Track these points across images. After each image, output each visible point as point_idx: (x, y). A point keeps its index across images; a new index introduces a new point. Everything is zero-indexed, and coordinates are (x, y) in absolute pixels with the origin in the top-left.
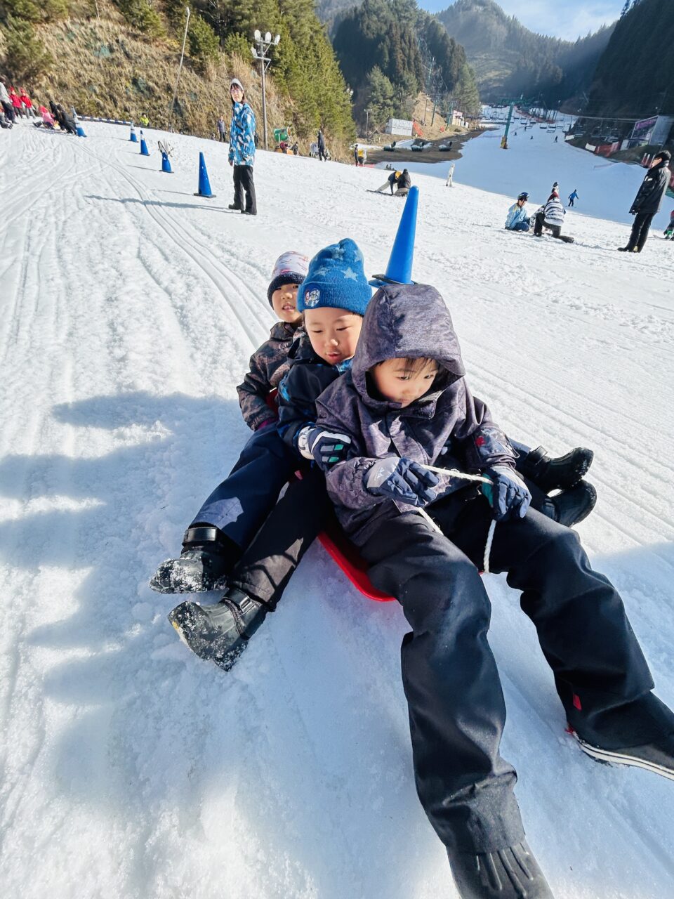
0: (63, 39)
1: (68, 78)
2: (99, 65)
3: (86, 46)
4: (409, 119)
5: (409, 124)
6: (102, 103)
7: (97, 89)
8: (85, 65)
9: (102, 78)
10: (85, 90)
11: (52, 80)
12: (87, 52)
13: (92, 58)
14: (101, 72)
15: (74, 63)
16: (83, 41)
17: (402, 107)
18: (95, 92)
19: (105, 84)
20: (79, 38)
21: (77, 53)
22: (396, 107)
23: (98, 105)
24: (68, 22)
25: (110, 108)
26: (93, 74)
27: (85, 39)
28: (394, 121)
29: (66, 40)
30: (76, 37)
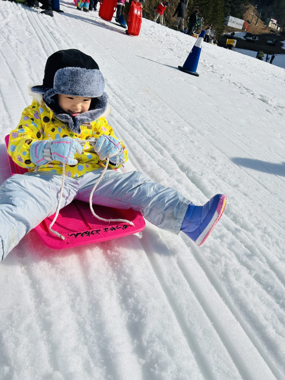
4: (241, 18)
5: (242, 22)
17: (236, 10)
22: (232, 9)
28: (231, 18)
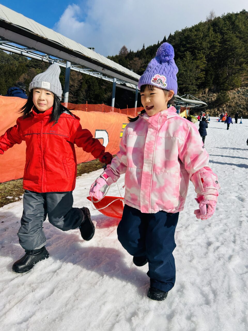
0: (235, 94)
1: (233, 104)
2: (246, 99)
3: (243, 95)
6: (242, 110)
7: (242, 107)
8: (240, 100)
9: (245, 103)
10: (237, 107)
11: (227, 105)
12: (243, 96)
13: (244, 97)
14: (246, 101)
15: (237, 100)
16: (242, 93)
18: (241, 107)
19: (246, 105)
20: (241, 93)
21: (239, 97)
23: (241, 111)
24: (239, 89)
25: (245, 112)
26: (242, 102)
27: (244, 93)
29: (236, 94)
30: (240, 92)
